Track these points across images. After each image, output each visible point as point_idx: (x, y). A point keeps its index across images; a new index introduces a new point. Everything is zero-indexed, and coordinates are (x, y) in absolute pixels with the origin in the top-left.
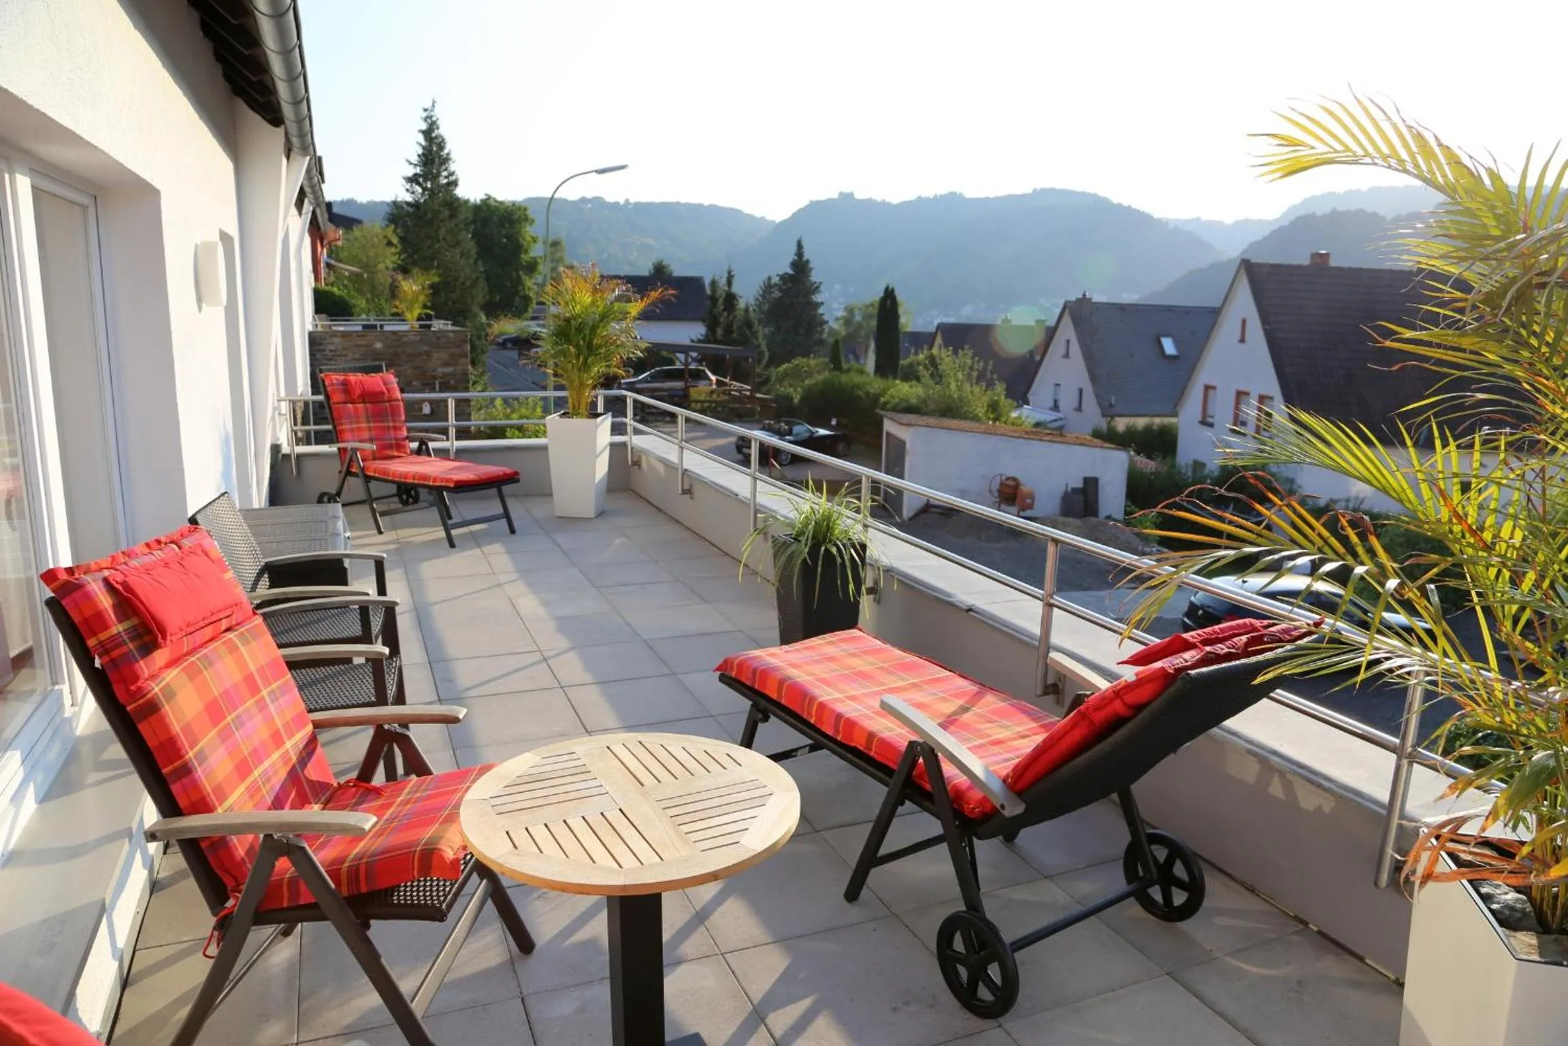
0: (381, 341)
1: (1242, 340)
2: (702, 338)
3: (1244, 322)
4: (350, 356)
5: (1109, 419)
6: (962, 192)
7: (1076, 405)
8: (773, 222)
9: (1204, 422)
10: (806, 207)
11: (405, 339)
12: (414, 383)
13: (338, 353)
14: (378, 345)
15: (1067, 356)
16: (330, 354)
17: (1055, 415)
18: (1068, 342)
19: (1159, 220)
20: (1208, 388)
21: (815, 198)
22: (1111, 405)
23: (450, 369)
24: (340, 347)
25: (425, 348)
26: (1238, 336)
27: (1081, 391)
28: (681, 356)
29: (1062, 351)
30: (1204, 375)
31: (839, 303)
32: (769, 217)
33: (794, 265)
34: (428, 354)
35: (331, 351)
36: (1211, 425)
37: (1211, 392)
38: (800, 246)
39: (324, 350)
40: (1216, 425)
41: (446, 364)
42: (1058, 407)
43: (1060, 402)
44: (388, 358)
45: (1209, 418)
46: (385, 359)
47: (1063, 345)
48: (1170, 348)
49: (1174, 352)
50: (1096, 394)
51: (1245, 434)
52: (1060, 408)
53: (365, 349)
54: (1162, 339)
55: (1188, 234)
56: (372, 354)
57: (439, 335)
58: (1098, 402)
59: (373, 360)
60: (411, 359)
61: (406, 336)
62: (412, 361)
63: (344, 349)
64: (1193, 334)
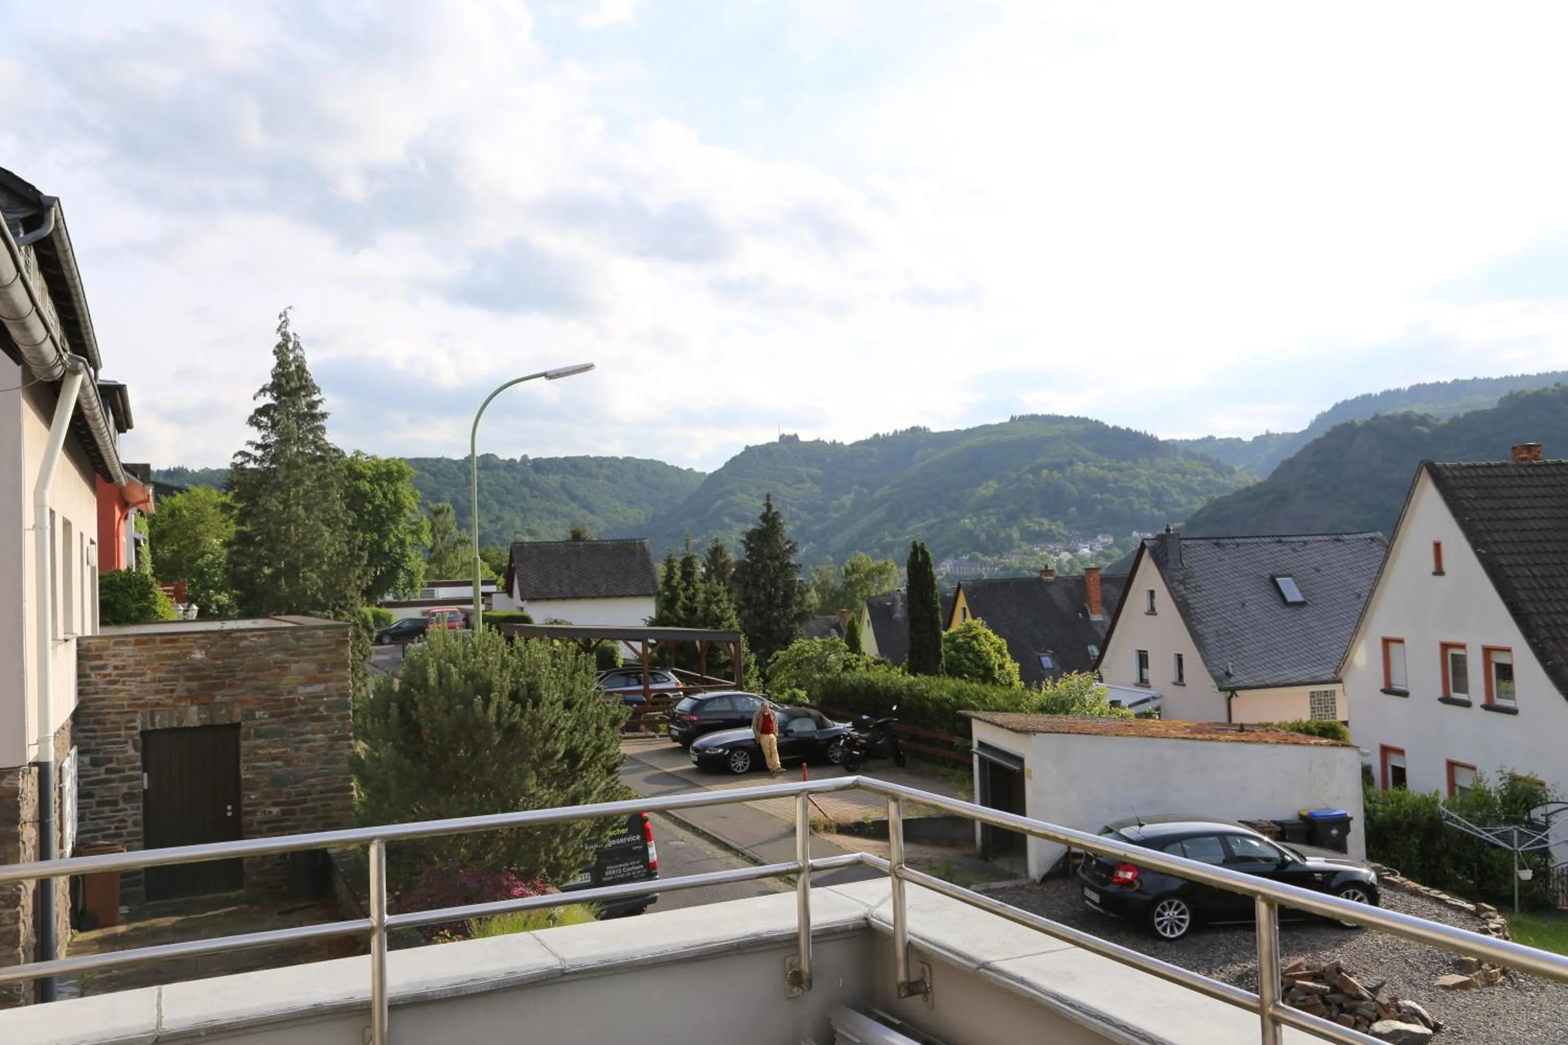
0: (202, 648)
1: (1439, 572)
3: (1437, 546)
5: (1229, 694)
6: (926, 426)
7: (1174, 677)
8: (704, 474)
9: (1389, 690)
10: (742, 454)
11: (244, 643)
12: (258, 714)
13: (129, 671)
14: (198, 655)
15: (1152, 611)
16: (114, 673)
17: (1143, 694)
18: (1152, 593)
19: (1165, 442)
20: (1388, 642)
22: (1228, 675)
23: (318, 688)
24: (131, 661)
25: (278, 656)
26: (1432, 568)
27: (1180, 658)
29: (1146, 606)
30: (1379, 625)
32: (697, 469)
34: (282, 667)
35: (116, 668)
36: (1404, 694)
37: (1393, 647)
39: (104, 667)
40: (1411, 694)
41: (311, 681)
42: (1147, 682)
43: (1150, 674)
44: (214, 674)
45: (1398, 685)
46: (210, 677)
47: (1145, 597)
48: (1293, 593)
49: (1299, 598)
50: (1205, 662)
51: (1467, 704)
52: (1151, 683)
53: (176, 662)
54: (1278, 579)
55: (1203, 458)
56: (187, 671)
57: (300, 634)
58: (1210, 671)
59: (188, 679)
60: (252, 675)
61: (245, 638)
62: (255, 678)
63: (138, 663)
64: (1318, 570)
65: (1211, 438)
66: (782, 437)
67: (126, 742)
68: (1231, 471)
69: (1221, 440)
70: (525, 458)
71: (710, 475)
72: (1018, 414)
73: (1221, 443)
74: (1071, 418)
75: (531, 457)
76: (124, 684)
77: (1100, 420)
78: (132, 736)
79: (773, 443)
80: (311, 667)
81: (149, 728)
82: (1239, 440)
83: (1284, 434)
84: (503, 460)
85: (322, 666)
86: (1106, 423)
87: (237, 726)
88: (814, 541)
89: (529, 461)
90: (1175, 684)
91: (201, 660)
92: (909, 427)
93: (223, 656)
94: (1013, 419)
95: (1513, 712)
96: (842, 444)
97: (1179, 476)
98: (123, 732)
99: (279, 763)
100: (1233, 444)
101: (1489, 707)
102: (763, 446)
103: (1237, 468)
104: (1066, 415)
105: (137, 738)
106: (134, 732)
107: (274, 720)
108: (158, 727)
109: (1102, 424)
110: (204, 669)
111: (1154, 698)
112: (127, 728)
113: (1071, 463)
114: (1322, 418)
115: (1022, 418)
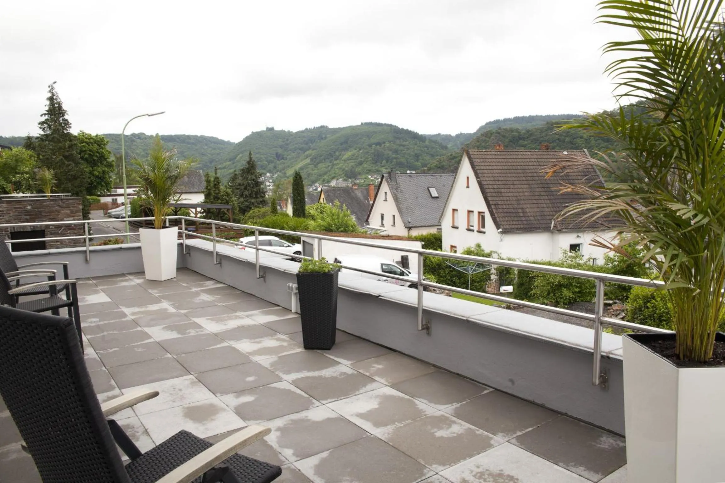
0: (30, 205)
1: (468, 187)
2: (203, 201)
3: (468, 178)
4: (12, 214)
5: (408, 229)
6: (327, 125)
7: (392, 223)
8: (234, 143)
9: (453, 227)
10: (250, 135)
11: (45, 204)
14: (29, 207)
15: (386, 200)
17: (382, 229)
18: (386, 193)
19: (421, 135)
20: (454, 210)
21: (255, 131)
25: (57, 208)
26: (466, 185)
27: (394, 216)
28: (193, 210)
29: (384, 198)
30: (452, 205)
31: (270, 182)
32: (232, 141)
33: (248, 163)
34: (58, 212)
36: (457, 228)
37: (456, 212)
38: (250, 154)
40: (459, 228)
42: (384, 225)
43: (384, 222)
44: (35, 214)
45: (456, 225)
46: (33, 215)
47: (384, 194)
48: (434, 193)
49: (437, 195)
50: (401, 217)
51: (473, 231)
52: (385, 226)
53: (21, 210)
54: (430, 189)
55: (435, 142)
56: (25, 213)
57: (64, 201)
58: (403, 221)
59: (25, 215)
60: (48, 214)
61: (45, 202)
62: (49, 215)
63: (7, 210)
64: (444, 186)
65: (439, 134)
66: (267, 128)
67: (5, 236)
68: (446, 148)
69: (443, 135)
70: (157, 135)
71: (237, 144)
72: (364, 122)
73: (443, 136)
74: (385, 124)
75: (160, 134)
76: (3, 216)
77: (397, 125)
78: (7, 234)
79: (263, 131)
80: (68, 212)
81: (13, 231)
82: (450, 135)
83: (467, 134)
84: (148, 136)
85: (72, 212)
86: (399, 127)
87: (44, 231)
88: (280, 172)
89: (159, 136)
90: (392, 226)
91: (30, 209)
92: (320, 126)
93: (37, 208)
94: (362, 124)
95: (484, 233)
96: (292, 132)
97: (426, 149)
98: (4, 233)
99: (59, 243)
100: (448, 138)
101: (479, 232)
102: (259, 132)
103: (449, 146)
104: (383, 123)
105: (9, 234)
106: (8, 232)
107: (56, 229)
108: (16, 231)
109: (397, 127)
110: (31, 212)
111: (385, 231)
112: (5, 231)
113: (384, 143)
114: (481, 128)
115: (366, 123)
